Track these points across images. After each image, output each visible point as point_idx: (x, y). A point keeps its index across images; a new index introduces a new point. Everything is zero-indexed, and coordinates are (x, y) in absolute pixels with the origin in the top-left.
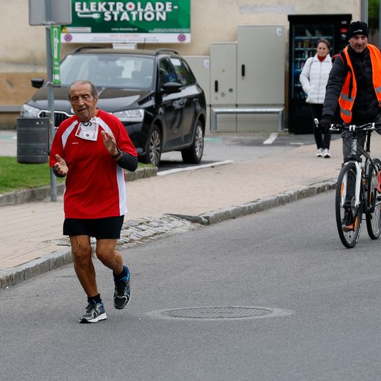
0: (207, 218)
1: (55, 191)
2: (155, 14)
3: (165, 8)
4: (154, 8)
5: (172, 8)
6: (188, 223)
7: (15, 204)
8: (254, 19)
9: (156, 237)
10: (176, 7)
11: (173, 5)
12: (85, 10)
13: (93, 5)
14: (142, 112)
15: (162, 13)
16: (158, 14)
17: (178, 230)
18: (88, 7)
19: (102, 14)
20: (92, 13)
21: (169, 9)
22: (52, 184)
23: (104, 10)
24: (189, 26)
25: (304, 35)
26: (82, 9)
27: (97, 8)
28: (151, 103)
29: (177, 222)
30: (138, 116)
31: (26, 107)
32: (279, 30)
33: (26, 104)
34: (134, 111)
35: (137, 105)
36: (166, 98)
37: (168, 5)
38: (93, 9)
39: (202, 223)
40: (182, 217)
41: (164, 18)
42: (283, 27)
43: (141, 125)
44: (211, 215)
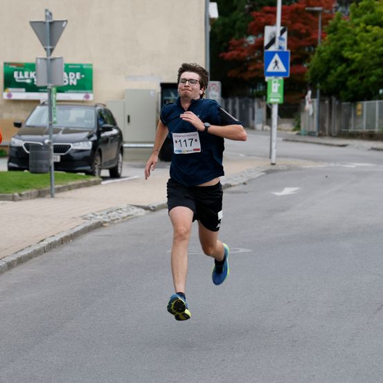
0: (154, 207)
1: (53, 190)
2: (69, 80)
3: (75, 77)
4: (68, 76)
5: (81, 77)
6: (143, 210)
7: (31, 199)
8: (135, 85)
9: (129, 217)
10: (83, 76)
11: (81, 75)
12: (21, 77)
13: (26, 73)
14: (90, 143)
15: (73, 80)
16: (71, 81)
17: (140, 214)
18: (23, 75)
19: (33, 80)
20: (25, 79)
21: (78, 77)
22: (51, 186)
23: (34, 77)
24: (91, 89)
25: (170, 96)
26: (19, 76)
27: (29, 75)
28: (95, 138)
29: (136, 210)
30: (88, 146)
31: (13, 139)
32: (152, 92)
33: (14, 137)
34: (85, 143)
35: (87, 139)
36: (103, 135)
37: (78, 74)
38: (26, 76)
39: (151, 210)
40: (138, 207)
41: (75, 83)
42: (154, 91)
43: (90, 152)
44: (155, 205)
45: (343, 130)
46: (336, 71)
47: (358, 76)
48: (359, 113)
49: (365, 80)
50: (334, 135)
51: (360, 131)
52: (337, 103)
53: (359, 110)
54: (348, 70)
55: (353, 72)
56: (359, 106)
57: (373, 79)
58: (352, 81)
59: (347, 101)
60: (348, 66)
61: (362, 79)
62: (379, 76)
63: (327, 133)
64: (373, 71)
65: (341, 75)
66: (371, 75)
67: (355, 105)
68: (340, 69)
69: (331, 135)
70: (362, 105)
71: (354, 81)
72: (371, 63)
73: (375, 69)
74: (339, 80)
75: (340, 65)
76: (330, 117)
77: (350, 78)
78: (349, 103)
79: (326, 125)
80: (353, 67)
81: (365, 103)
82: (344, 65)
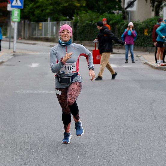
45: (31, 36)
46: (29, 6)
47: (40, 9)
48: (40, 28)
49: (44, 11)
50: (26, 38)
51: (41, 37)
52: (28, 22)
53: (40, 26)
54: (35, 6)
55: (38, 7)
56: (41, 24)
57: (48, 11)
58: (37, 12)
59: (34, 22)
60: (35, 4)
61: (42, 11)
62: (51, 10)
63: (22, 37)
64: (48, 7)
65: (31, 8)
66: (47, 9)
67: (38, 24)
68: (31, 5)
69: (24, 39)
70: (42, 24)
71: (38, 12)
72: (47, 3)
73: (49, 6)
74: (31, 11)
75: (31, 3)
76: (24, 30)
77: (36, 10)
78: (35, 23)
79: (22, 34)
80: (38, 4)
81: (44, 23)
82: (33, 4)
